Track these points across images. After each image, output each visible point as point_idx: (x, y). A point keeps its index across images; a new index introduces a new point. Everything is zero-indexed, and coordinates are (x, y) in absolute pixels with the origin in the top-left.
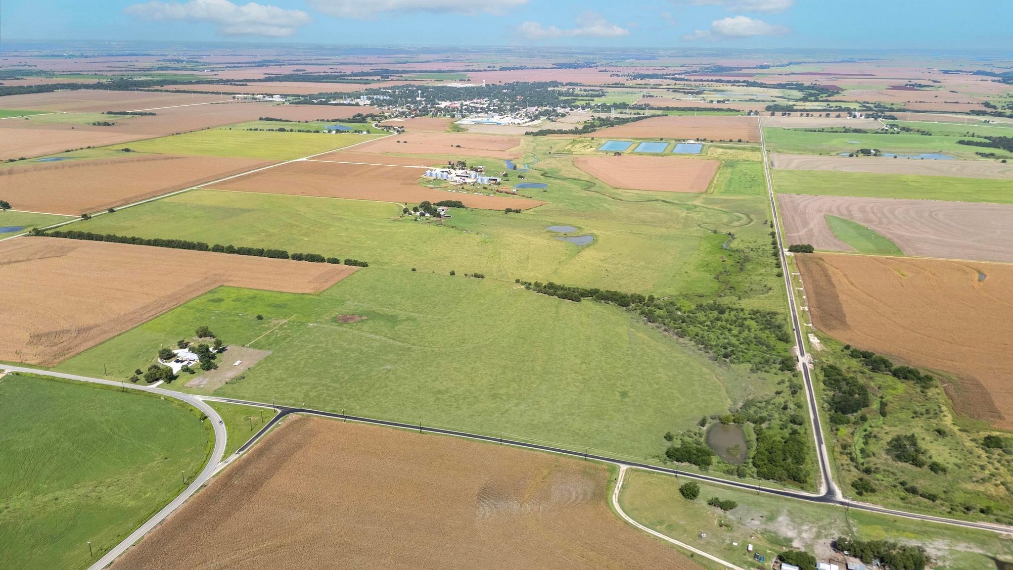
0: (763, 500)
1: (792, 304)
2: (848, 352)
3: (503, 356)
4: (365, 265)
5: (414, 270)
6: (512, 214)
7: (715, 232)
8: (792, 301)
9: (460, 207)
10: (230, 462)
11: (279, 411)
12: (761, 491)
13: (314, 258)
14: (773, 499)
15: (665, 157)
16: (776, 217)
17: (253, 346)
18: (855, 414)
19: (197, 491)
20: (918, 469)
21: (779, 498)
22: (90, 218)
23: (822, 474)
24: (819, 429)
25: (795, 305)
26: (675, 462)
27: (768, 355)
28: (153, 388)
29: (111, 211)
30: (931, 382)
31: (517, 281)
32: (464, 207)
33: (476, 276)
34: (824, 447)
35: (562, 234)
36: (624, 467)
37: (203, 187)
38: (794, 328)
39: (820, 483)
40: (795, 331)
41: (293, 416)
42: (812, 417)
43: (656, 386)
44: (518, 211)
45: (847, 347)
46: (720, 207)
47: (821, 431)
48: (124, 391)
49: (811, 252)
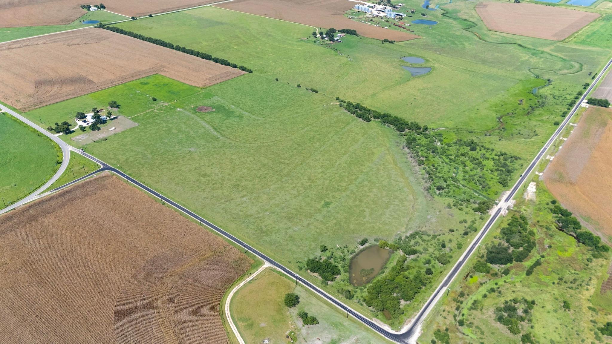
0: (346, 323)
1: (543, 152)
2: (552, 206)
3: (272, 156)
4: (250, 71)
5: (277, 80)
6: (387, 44)
7: (537, 77)
8: (545, 149)
9: (354, 34)
10: (42, 196)
11: (102, 167)
12: (350, 314)
13: (225, 63)
14: (355, 325)
15: (555, 7)
16: (605, 70)
17: (133, 119)
18: (503, 266)
19: (7, 212)
20: (511, 335)
21: (361, 325)
22: (136, 19)
23: (418, 315)
24: (456, 272)
25: (544, 154)
26: (309, 271)
27: (477, 195)
28: (55, 137)
29: (150, 16)
30: (605, 253)
31: (337, 99)
32: (357, 35)
33: (313, 90)
34: (445, 289)
35: (409, 64)
36: (267, 265)
37: (214, 5)
38: (523, 175)
39: (410, 321)
40: (521, 178)
41: (107, 172)
42: (461, 259)
43: (357, 203)
44: (392, 42)
45: (554, 202)
46: (564, 56)
47: (456, 274)
48: (40, 135)
49: (606, 107)
